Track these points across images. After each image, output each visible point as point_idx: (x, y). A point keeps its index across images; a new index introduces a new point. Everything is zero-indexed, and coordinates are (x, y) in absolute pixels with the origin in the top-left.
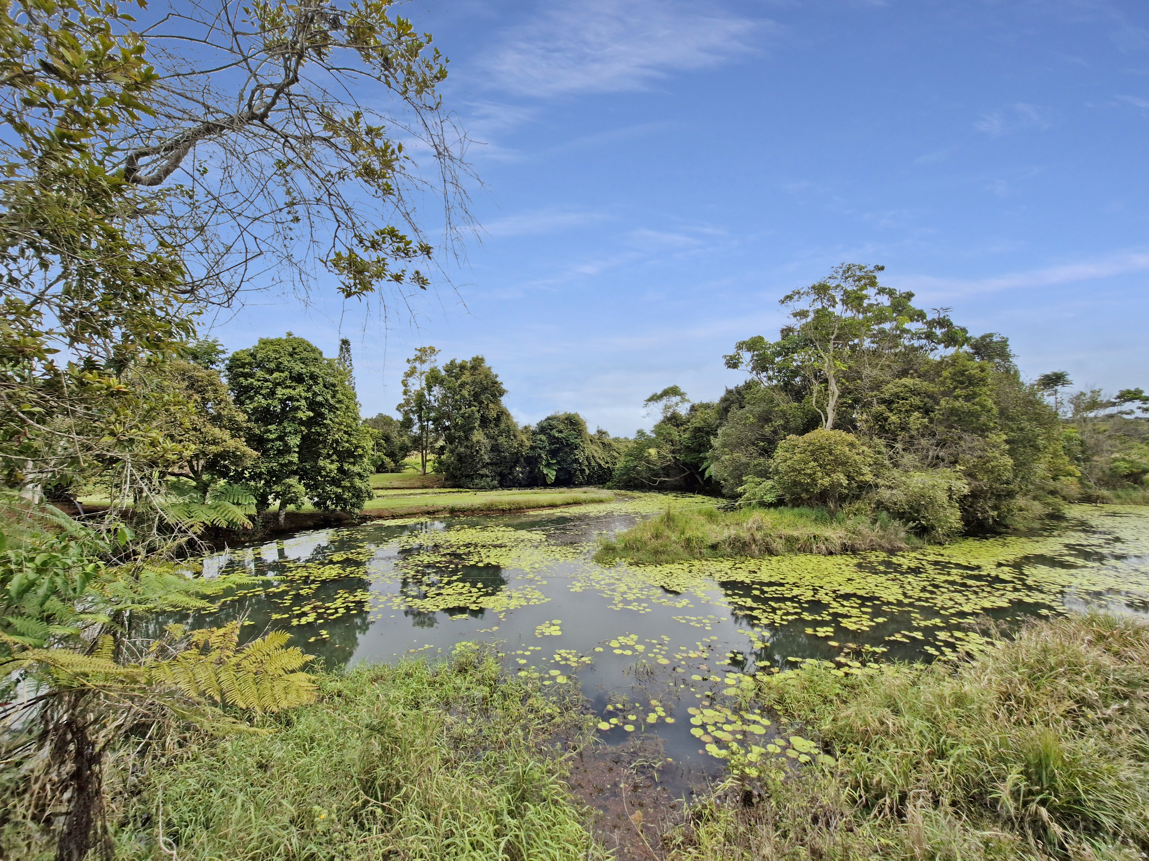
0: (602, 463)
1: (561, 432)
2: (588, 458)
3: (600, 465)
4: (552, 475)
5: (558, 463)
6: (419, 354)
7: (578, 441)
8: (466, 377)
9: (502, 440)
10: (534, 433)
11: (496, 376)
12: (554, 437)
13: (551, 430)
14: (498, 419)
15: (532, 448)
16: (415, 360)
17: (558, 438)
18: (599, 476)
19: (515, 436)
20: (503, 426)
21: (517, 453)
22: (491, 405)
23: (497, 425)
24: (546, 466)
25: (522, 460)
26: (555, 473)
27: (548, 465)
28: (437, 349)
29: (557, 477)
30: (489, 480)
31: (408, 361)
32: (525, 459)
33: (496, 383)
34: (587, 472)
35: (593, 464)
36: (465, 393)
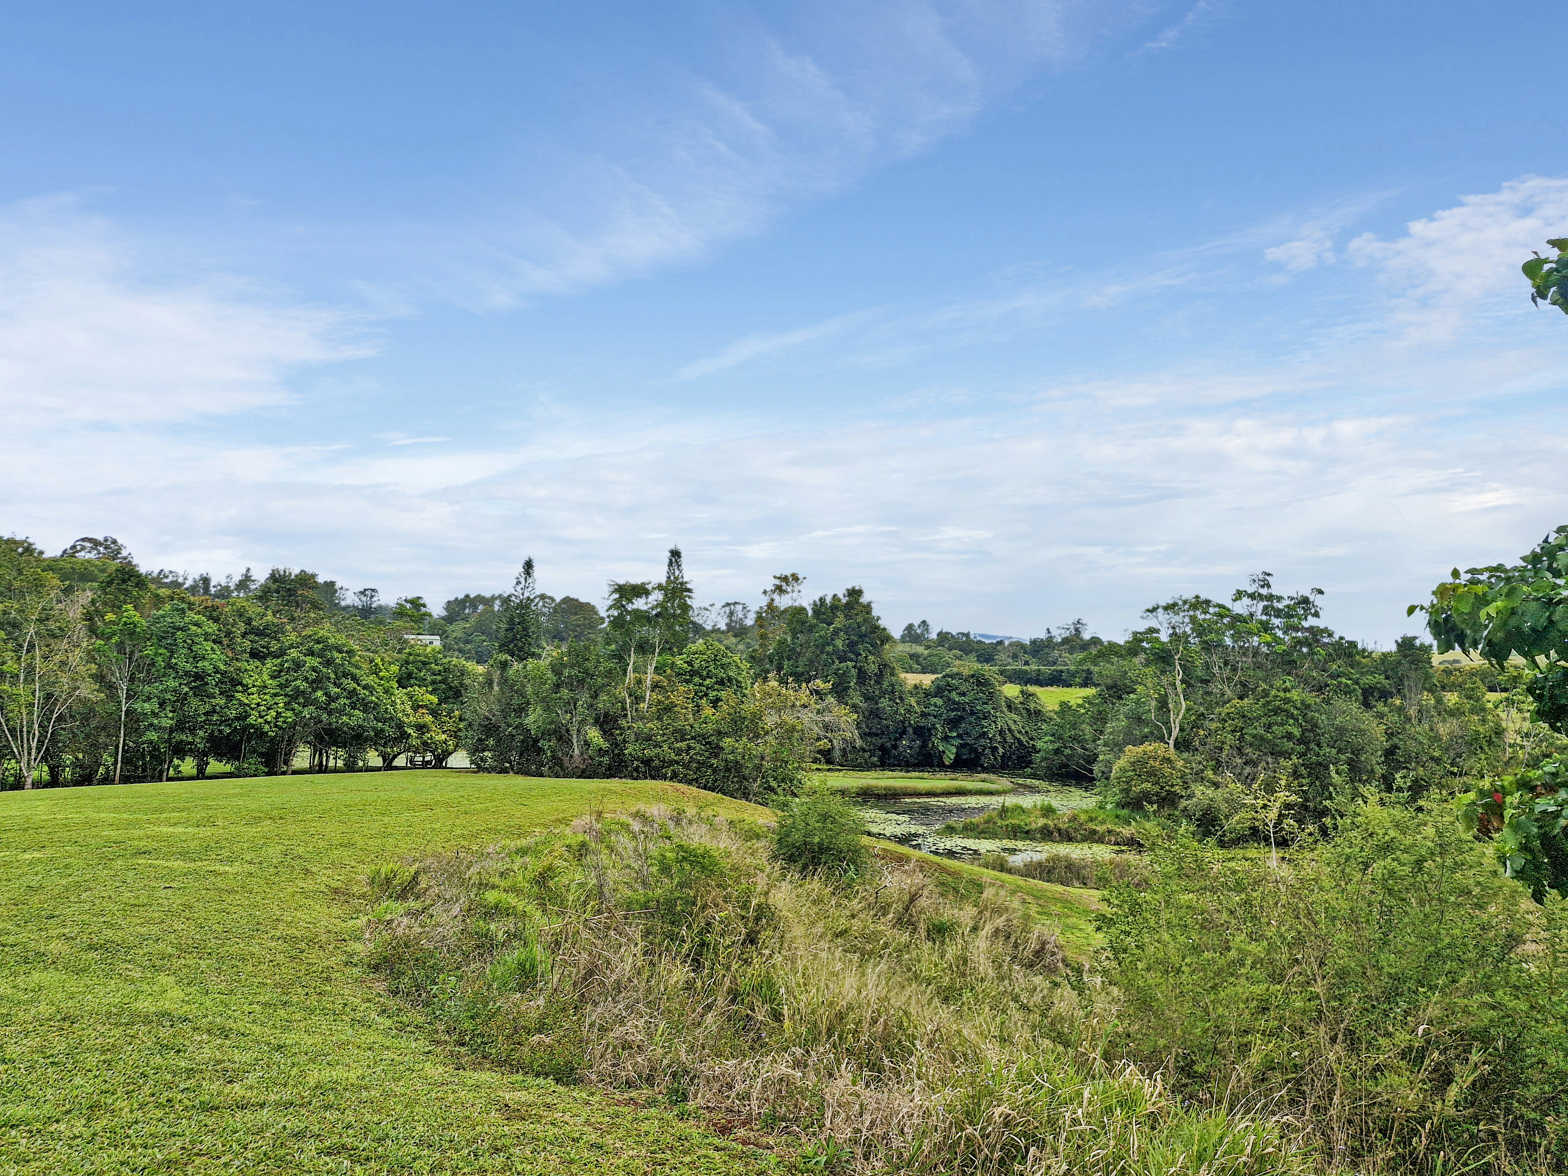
0: (1024, 739)
1: (964, 694)
2: (1001, 732)
3: (1019, 741)
4: (950, 755)
5: (959, 736)
6: (778, 582)
7: (989, 707)
8: (840, 621)
9: (884, 703)
10: (927, 694)
11: (879, 618)
12: (954, 703)
13: (949, 691)
14: (880, 676)
15: (923, 715)
16: (773, 592)
17: (958, 703)
18: (1019, 758)
19: (901, 698)
20: (885, 684)
21: (903, 722)
22: (871, 658)
23: (878, 682)
24: (942, 739)
25: (910, 730)
26: (954, 750)
27: (946, 739)
28: (801, 577)
29: (958, 755)
30: (867, 755)
31: (765, 592)
32: (914, 729)
33: (878, 627)
34: (1001, 750)
35: (1010, 739)
36: (839, 643)
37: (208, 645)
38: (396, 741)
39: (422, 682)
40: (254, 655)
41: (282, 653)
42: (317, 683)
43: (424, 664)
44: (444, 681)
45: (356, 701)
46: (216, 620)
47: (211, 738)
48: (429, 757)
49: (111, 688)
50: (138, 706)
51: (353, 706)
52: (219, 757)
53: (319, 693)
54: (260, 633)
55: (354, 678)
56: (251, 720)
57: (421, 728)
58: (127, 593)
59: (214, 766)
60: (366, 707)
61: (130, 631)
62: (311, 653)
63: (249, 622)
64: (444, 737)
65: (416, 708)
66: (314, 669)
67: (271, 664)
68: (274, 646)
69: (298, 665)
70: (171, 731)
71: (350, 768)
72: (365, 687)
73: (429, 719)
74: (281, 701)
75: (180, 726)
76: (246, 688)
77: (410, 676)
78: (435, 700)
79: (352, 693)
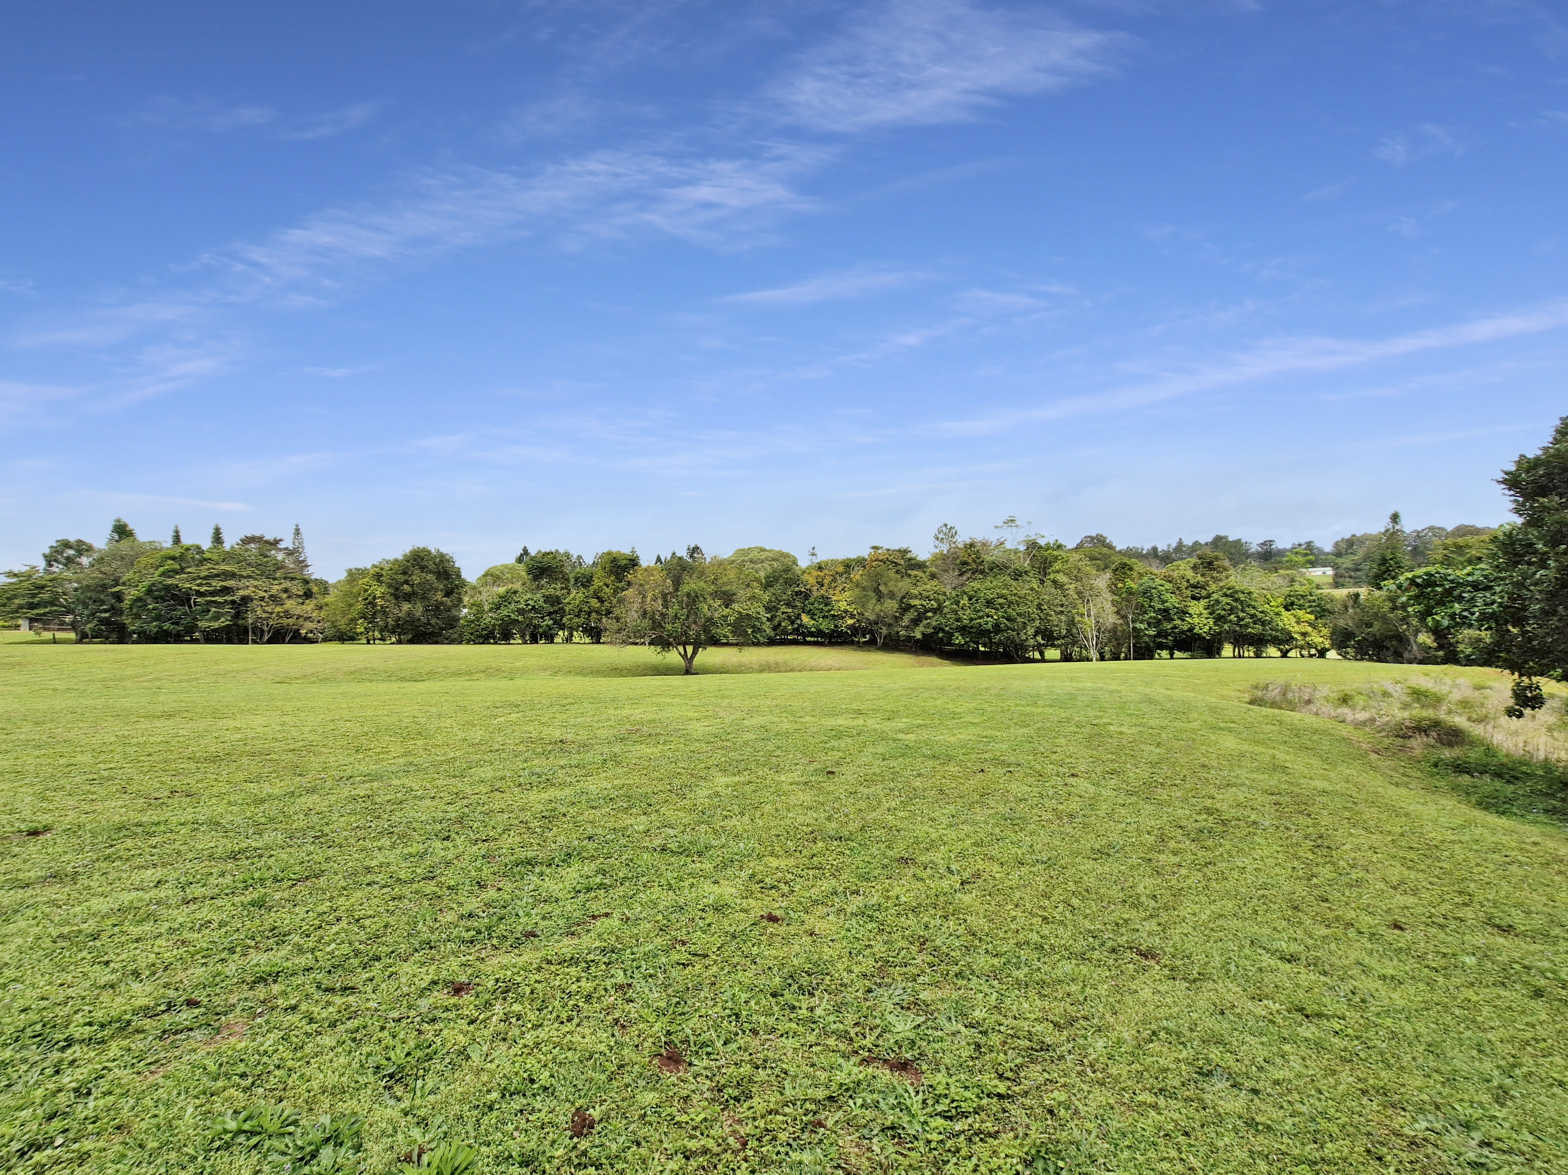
37: (1169, 595)
38: (1287, 642)
39: (1301, 607)
40: (1194, 598)
41: (1208, 596)
42: (1232, 610)
43: (1302, 596)
44: (1318, 606)
45: (1256, 620)
46: (1170, 582)
47: (1175, 640)
48: (1313, 651)
49: (1124, 617)
50: (1138, 625)
51: (1255, 623)
52: (1179, 650)
53: (1232, 617)
54: (1195, 586)
55: (1254, 608)
56: (1196, 631)
57: (1304, 634)
58: (1124, 573)
59: (1177, 654)
60: (1263, 623)
61: (1130, 592)
62: (1226, 595)
63: (1188, 581)
64: (1321, 640)
65: (1298, 623)
66: (1228, 604)
67: (1203, 602)
68: (1204, 593)
69: (1217, 602)
70: (1155, 636)
71: (1258, 656)
72: (1262, 612)
73: (1309, 629)
74: (1211, 621)
75: (1159, 635)
76: (1191, 615)
77: (1292, 604)
78: (1312, 617)
79: (1252, 616)
